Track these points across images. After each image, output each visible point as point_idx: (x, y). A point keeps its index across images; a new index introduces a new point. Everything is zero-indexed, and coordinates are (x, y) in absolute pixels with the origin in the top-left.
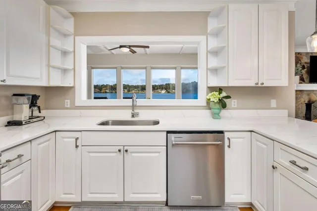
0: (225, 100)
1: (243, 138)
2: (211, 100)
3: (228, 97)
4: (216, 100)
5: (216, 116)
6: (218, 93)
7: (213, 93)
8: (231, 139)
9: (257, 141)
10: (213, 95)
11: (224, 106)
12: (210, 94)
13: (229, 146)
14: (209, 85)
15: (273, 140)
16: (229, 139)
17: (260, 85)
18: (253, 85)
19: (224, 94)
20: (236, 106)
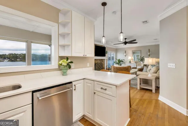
0: (70, 64)
1: (81, 83)
2: (62, 65)
3: (71, 62)
4: (65, 64)
5: (64, 74)
6: (66, 60)
7: (63, 60)
8: (76, 85)
9: (87, 83)
10: (63, 61)
11: (70, 67)
12: (61, 61)
13: (75, 90)
14: (60, 56)
15: (94, 81)
16: (75, 85)
17: (85, 56)
18: (83, 56)
19: (69, 61)
20: (74, 67)
